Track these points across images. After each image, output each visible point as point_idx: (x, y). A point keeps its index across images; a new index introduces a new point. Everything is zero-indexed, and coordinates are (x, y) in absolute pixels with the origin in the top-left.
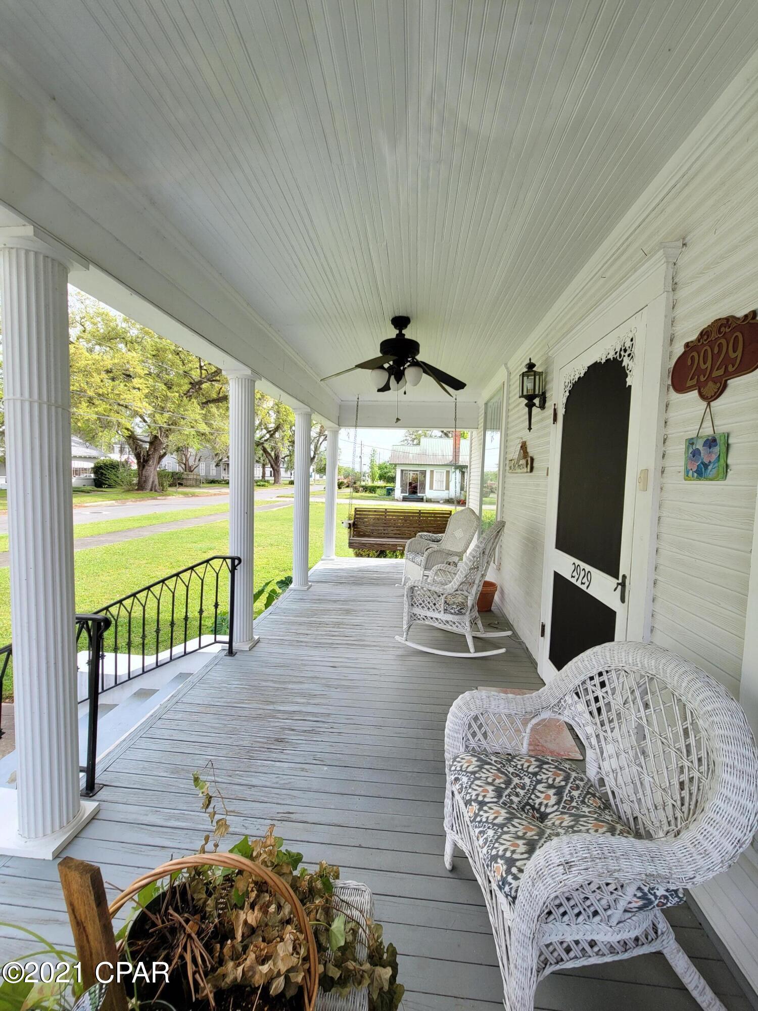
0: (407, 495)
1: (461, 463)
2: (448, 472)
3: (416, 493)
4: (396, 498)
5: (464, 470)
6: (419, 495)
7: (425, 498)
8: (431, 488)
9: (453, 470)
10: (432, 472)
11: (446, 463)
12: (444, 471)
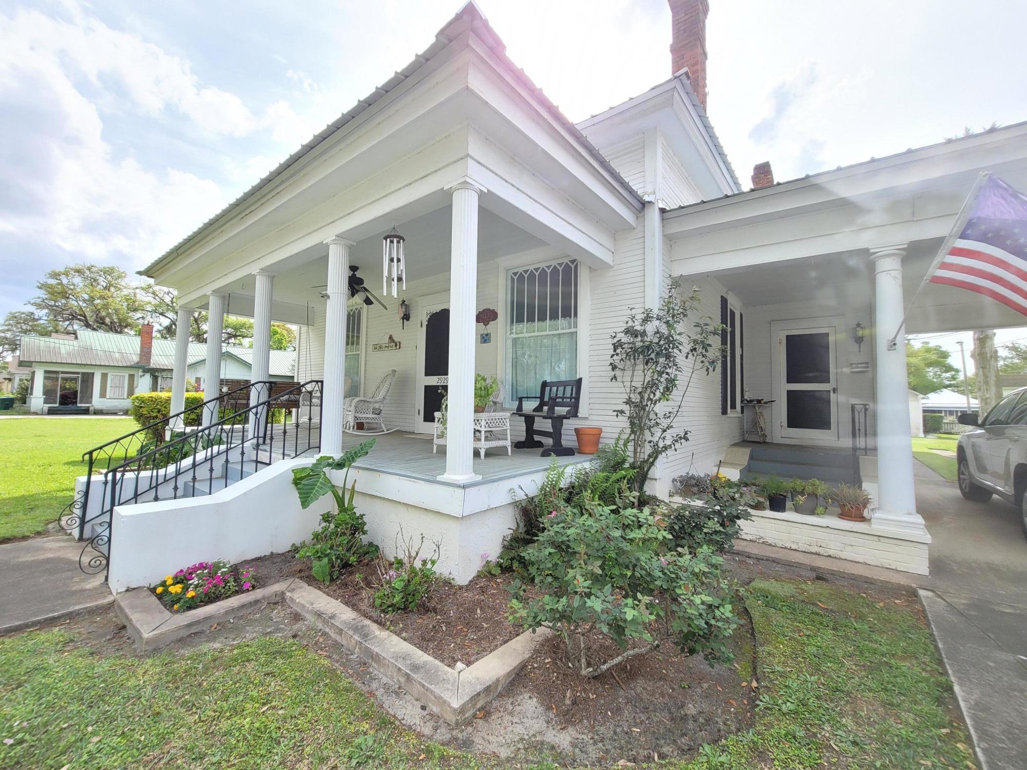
0: (57, 405)
1: (152, 366)
2: (132, 377)
3: (76, 403)
4: (32, 410)
5: (157, 374)
6: (79, 405)
7: (91, 408)
8: (103, 394)
9: (141, 374)
10: (104, 376)
11: (129, 364)
12: (126, 374)
